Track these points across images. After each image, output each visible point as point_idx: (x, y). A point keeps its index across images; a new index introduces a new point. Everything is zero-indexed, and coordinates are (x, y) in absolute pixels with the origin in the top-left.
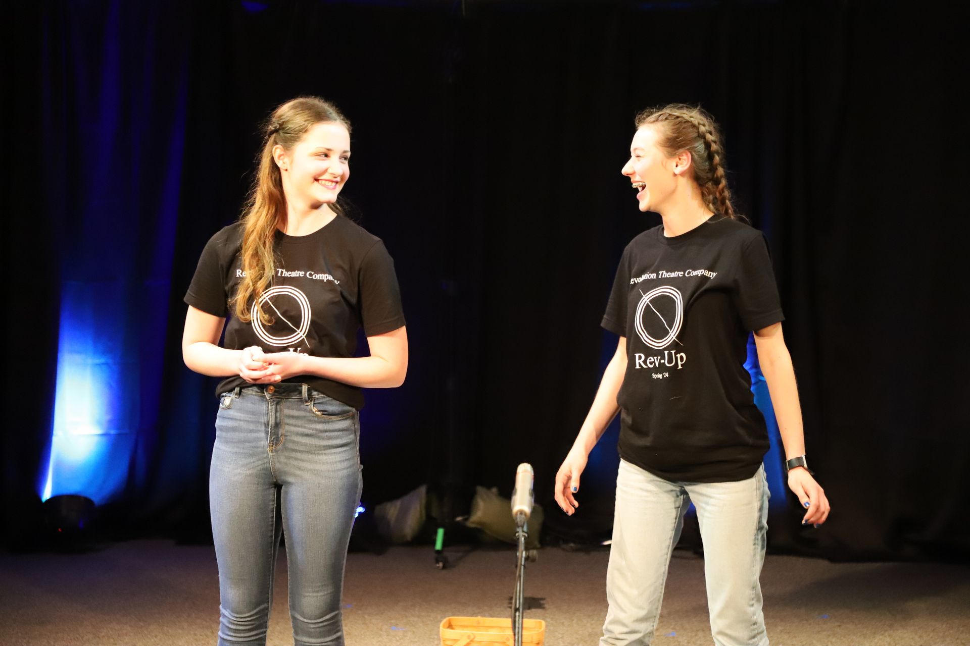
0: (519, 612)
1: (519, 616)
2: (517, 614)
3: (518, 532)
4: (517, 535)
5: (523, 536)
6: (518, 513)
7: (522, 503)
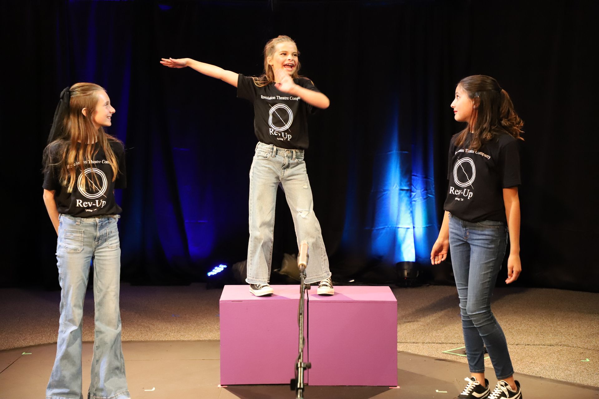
1: (302, 317)
2: (301, 316)
3: (301, 275)
4: (300, 276)
5: (303, 277)
6: (301, 266)
7: (302, 260)
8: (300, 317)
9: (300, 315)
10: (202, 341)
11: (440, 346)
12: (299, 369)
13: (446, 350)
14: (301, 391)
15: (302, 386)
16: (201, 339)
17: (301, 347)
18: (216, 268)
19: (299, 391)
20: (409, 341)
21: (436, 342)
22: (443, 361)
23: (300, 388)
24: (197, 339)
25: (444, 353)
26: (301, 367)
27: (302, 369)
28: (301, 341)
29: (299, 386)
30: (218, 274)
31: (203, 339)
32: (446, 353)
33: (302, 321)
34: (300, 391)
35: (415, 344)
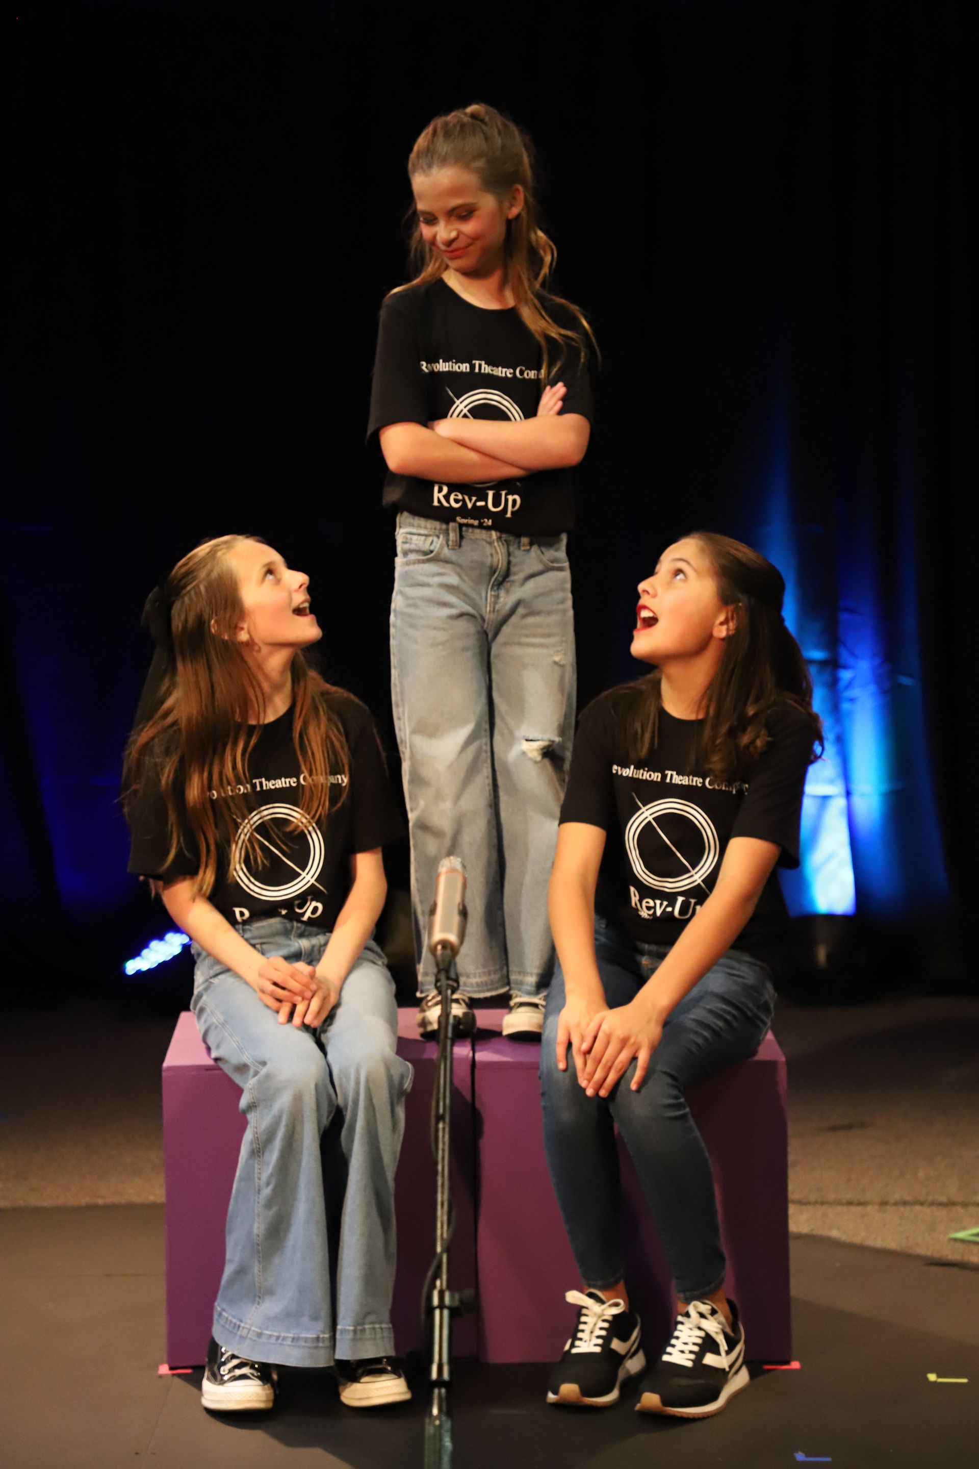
0: (444, 1122)
1: (444, 1129)
2: (441, 1125)
5: (448, 985)
6: (439, 947)
7: (444, 929)
8: (437, 1130)
9: (437, 1123)
10: (106, 1208)
11: (940, 1213)
12: (437, 1312)
13: (964, 1228)
14: (443, 1391)
15: (446, 1376)
16: (100, 1202)
17: (442, 1234)
18: (154, 944)
19: (436, 1391)
20: (831, 1197)
21: (930, 1198)
22: (955, 1271)
23: (440, 1383)
24: (84, 1200)
25: (956, 1240)
26: (441, 1306)
27: (446, 1313)
28: (442, 1216)
29: (434, 1375)
30: (163, 966)
31: (109, 1201)
32: (962, 1241)
33: (444, 1143)
34: (440, 1394)
35: (854, 1209)
